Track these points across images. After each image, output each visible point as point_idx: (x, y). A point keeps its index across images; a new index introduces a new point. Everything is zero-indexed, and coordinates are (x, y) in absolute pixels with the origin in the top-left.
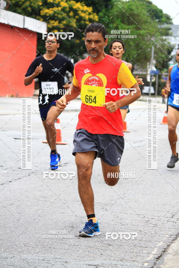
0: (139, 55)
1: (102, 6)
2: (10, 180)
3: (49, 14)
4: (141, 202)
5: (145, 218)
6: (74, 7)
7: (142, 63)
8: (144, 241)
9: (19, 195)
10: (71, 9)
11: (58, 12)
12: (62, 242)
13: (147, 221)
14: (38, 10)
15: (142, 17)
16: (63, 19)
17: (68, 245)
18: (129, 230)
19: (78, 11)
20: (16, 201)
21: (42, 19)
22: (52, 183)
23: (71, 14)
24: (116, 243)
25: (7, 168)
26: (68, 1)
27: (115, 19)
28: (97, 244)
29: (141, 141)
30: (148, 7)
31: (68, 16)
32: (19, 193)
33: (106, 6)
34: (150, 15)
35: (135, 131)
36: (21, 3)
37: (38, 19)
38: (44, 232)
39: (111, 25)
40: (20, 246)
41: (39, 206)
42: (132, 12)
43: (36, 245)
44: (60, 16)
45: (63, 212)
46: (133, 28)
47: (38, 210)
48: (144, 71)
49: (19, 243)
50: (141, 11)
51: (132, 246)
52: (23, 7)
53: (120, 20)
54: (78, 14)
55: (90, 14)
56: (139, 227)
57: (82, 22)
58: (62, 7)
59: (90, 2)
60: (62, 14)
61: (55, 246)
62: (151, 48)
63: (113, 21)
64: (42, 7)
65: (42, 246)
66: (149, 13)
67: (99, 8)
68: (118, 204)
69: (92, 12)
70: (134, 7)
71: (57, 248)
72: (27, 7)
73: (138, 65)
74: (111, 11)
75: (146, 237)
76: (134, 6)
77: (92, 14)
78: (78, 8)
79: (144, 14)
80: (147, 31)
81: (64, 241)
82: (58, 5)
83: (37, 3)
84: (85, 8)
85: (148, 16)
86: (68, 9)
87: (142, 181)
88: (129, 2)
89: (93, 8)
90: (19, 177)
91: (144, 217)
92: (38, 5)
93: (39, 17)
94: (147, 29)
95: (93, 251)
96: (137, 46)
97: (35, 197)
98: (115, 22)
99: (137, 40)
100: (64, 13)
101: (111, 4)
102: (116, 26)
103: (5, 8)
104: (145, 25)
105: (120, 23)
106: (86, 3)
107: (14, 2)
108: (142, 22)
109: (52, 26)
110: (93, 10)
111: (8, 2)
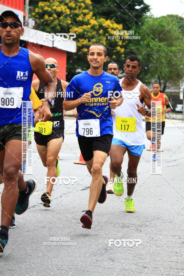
0: (171, 72)
1: (132, 23)
3: (78, 32)
5: (181, 239)
6: (104, 25)
7: (174, 80)
8: (180, 262)
9: (50, 217)
10: (101, 26)
11: (88, 30)
12: (96, 265)
14: (67, 29)
15: (173, 33)
16: (93, 37)
17: (102, 269)
18: (165, 251)
19: (108, 28)
20: (48, 223)
22: (85, 205)
23: (101, 31)
24: (152, 266)
25: (38, 190)
26: (97, 18)
27: (146, 36)
28: (131, 266)
29: (175, 160)
30: (179, 24)
31: (98, 33)
33: (137, 23)
34: (182, 31)
35: (169, 150)
36: (49, 21)
38: (77, 255)
39: (142, 43)
40: (53, 270)
41: (71, 228)
42: (163, 28)
43: (69, 268)
44: (89, 34)
45: (96, 234)
46: (165, 45)
47: (70, 233)
48: (177, 89)
49: (52, 266)
50: (172, 27)
51: (168, 268)
52: (52, 25)
53: (150, 37)
54: (108, 32)
56: (175, 248)
58: (91, 25)
59: (120, 20)
60: (91, 33)
61: (89, 269)
63: (144, 37)
64: (71, 26)
65: (75, 270)
66: (181, 29)
67: (129, 25)
69: (122, 29)
70: (165, 24)
71: (91, 271)
72: (56, 26)
73: (170, 83)
74: (141, 28)
76: (165, 22)
78: (108, 25)
79: (175, 31)
81: (97, 264)
82: (87, 23)
83: (66, 22)
84: (115, 25)
85: (180, 32)
86: (97, 27)
87: (177, 201)
88: (160, 18)
89: (123, 25)
92: (67, 24)
94: (179, 46)
95: (128, 274)
96: (169, 63)
97: (68, 219)
98: (146, 39)
99: (168, 57)
100: (94, 32)
101: (142, 21)
102: (147, 43)
103: (34, 27)
104: (177, 42)
105: (150, 40)
106: (116, 20)
107: (42, 20)
108: (174, 38)
109: (82, 44)
110: (123, 27)
111: (37, 22)
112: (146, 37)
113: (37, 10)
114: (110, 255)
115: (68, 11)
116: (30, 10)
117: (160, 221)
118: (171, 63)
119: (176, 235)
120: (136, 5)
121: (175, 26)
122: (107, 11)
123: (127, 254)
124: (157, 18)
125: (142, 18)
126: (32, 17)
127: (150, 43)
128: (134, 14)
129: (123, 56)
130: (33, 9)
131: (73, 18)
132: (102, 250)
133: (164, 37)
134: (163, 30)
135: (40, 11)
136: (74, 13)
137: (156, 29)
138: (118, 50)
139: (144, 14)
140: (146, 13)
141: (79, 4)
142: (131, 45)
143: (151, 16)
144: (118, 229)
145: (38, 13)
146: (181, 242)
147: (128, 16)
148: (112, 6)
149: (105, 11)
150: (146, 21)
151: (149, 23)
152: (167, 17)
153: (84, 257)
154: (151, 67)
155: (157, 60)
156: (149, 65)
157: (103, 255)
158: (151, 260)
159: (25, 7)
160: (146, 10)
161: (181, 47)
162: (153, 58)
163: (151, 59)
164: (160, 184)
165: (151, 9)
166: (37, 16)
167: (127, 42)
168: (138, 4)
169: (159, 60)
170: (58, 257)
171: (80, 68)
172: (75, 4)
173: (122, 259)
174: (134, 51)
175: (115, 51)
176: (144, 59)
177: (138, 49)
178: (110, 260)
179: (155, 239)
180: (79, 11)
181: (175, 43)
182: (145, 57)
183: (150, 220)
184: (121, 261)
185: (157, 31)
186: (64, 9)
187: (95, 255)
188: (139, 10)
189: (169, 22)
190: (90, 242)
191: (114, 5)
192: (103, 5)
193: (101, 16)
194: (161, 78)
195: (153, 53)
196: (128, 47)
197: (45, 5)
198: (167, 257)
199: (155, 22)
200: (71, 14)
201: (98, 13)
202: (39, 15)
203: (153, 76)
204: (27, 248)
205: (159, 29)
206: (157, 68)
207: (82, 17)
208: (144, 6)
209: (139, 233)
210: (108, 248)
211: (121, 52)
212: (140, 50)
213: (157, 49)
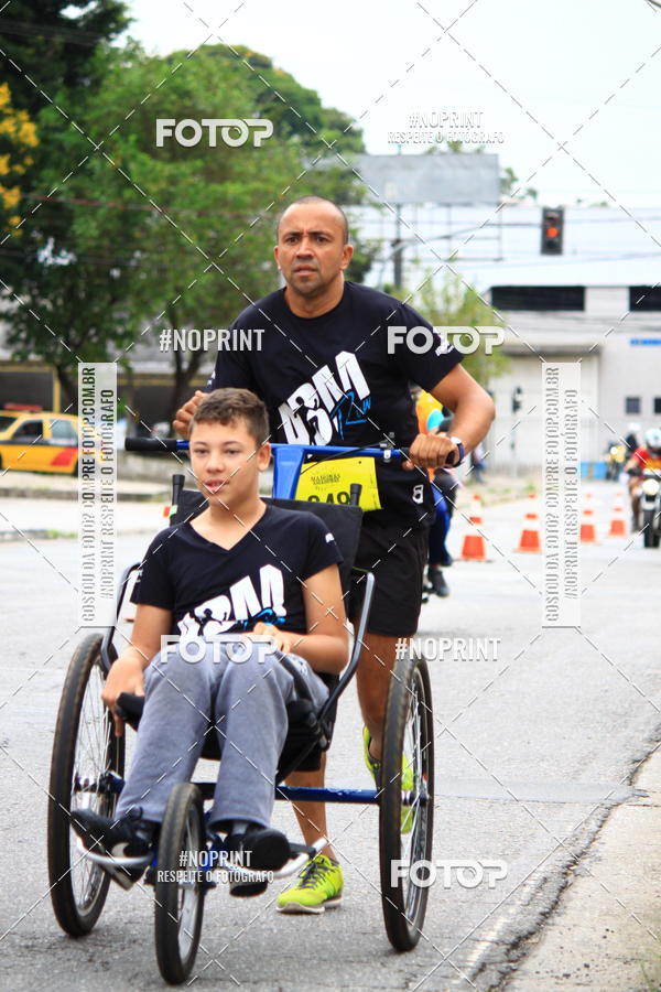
0: (222, 289)
1: (53, 78)
30: (253, 84)
33: (72, 80)
39: (95, 163)
46: (195, 173)
50: (227, 97)
53: (132, 138)
66: (261, 105)
69: (7, 106)
70: (193, 84)
74: (91, 100)
76: (195, 74)
77: (8, 115)
79: (239, 113)
88: (170, 60)
89: (10, 88)
94: (256, 177)
98: (112, 150)
99: (210, 226)
101: (94, 70)
102: (119, 164)
105: (132, 151)
110: (13, 96)
112: (115, 142)
119: (264, 976)
120: (64, 5)
124: (157, 60)
125: (92, 60)
127: (133, 166)
128: (58, 40)
129: (16, 221)
137: (155, 105)
139: (103, 41)
140: (110, 40)
142: (48, 173)
143: (133, 49)
144: (7, 959)
147: (30, 51)
150: (111, 72)
151: (127, 79)
152: (203, 56)
154: (137, 268)
155: (161, 238)
156: (128, 259)
160: (112, 26)
161: (266, 180)
162: (145, 229)
163: (137, 234)
165: (131, 20)
167: (29, 161)
169: (171, 238)
174: (62, 198)
176: (104, 233)
177: (79, 194)
181: (237, 164)
182: (110, 226)
183: (145, 914)
185: (159, 113)
188: (81, 24)
189: (210, 74)
194: (180, 313)
195: (146, 208)
196: (34, 183)
199: (151, 77)
203: (144, 307)
205: (167, 106)
206: (162, 271)
208: (102, 9)
209: (101, 974)
211: (7, 206)
212: (88, 194)
213: (162, 193)
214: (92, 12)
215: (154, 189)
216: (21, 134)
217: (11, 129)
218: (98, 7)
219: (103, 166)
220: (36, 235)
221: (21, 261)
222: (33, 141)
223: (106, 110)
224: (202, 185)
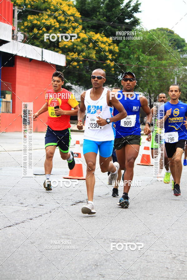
0: (161, 86)
2: (31, 217)
3: (67, 45)
4: (168, 238)
5: (172, 255)
6: (94, 38)
8: (171, 278)
9: (40, 233)
10: (90, 40)
11: (77, 43)
13: (174, 258)
14: (56, 43)
15: (164, 46)
16: (82, 51)
18: (156, 267)
20: (37, 239)
21: (61, 52)
23: (91, 45)
25: (28, 205)
26: (87, 32)
27: (137, 49)
30: (169, 37)
31: (87, 47)
32: (41, 230)
34: (172, 45)
36: (38, 35)
37: (57, 52)
38: (67, 271)
44: (79, 48)
45: (86, 250)
46: (155, 58)
50: (163, 42)
52: (41, 39)
53: (141, 50)
54: (97, 46)
55: (109, 45)
56: (166, 264)
57: (102, 53)
58: (81, 39)
59: (110, 33)
60: (81, 46)
62: (174, 79)
63: (134, 51)
66: (171, 43)
68: (143, 240)
69: (111, 43)
70: (155, 37)
74: (131, 41)
75: (173, 275)
76: (155, 35)
77: (112, 45)
78: (98, 39)
79: (165, 44)
80: (169, 61)
84: (105, 39)
85: (170, 46)
86: (87, 40)
87: (168, 216)
88: (150, 31)
90: (40, 215)
91: (171, 253)
93: (58, 50)
94: (169, 59)
96: (159, 77)
97: (57, 234)
98: (136, 53)
99: (158, 71)
100: (83, 45)
102: (137, 56)
103: (23, 41)
104: (167, 55)
105: (141, 53)
106: (106, 33)
107: (31, 34)
108: (164, 52)
109: (71, 58)
111: (26, 35)
112: (136, 51)
113: (26, 24)
114: (101, 271)
115: (57, 25)
116: (19, 23)
117: (151, 237)
118: (161, 77)
120: (126, 19)
121: (165, 39)
122: (96, 24)
123: (117, 270)
124: (147, 32)
126: (21, 30)
127: (140, 57)
128: (124, 27)
129: (113, 69)
130: (22, 22)
131: (62, 31)
132: (92, 265)
133: (155, 51)
134: (153, 43)
135: (29, 24)
136: (63, 26)
137: (146, 42)
138: (108, 64)
139: (134, 27)
141: (68, 18)
142: (121, 58)
143: (141, 29)
145: (27, 27)
146: (172, 258)
147: (117, 30)
148: (101, 19)
149: (94, 24)
152: (157, 31)
153: (74, 273)
154: (141, 81)
155: (147, 73)
156: (139, 78)
157: (93, 270)
158: (141, 275)
159: (14, 21)
160: (136, 24)
161: (172, 60)
162: (143, 71)
163: (141, 73)
164: (150, 199)
165: (141, 22)
166: (26, 30)
167: (116, 55)
168: (127, 17)
170: (48, 274)
171: (70, 82)
172: (64, 17)
173: (113, 275)
174: (124, 64)
175: (105, 65)
177: (128, 63)
178: (100, 276)
179: (146, 254)
180: (68, 24)
181: (165, 56)
182: (135, 71)
183: (140, 235)
184: (111, 276)
185: (147, 44)
186: (53, 22)
187: (85, 271)
188: (129, 24)
189: (159, 35)
190: (80, 258)
191: (103, 19)
192: (93, 19)
193: (91, 30)
194: (151, 91)
195: (144, 67)
196: (118, 61)
197: (34, 19)
198: (158, 272)
199: (146, 36)
200: (61, 27)
201: (88, 27)
202: (28, 29)
204: (17, 264)
205: (149, 43)
207: (71, 31)
208: (134, 20)
210: (98, 264)
211: (111, 66)
212: (130, 63)
213: (147, 63)
214: (132, 21)
215: (145, 62)
216: (115, 49)
217: (113, 48)
218: (133, 19)
219: (133, 57)
220: (118, 73)
221: (114, 79)
222: (117, 51)
223: (134, 44)
224: (157, 61)
